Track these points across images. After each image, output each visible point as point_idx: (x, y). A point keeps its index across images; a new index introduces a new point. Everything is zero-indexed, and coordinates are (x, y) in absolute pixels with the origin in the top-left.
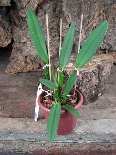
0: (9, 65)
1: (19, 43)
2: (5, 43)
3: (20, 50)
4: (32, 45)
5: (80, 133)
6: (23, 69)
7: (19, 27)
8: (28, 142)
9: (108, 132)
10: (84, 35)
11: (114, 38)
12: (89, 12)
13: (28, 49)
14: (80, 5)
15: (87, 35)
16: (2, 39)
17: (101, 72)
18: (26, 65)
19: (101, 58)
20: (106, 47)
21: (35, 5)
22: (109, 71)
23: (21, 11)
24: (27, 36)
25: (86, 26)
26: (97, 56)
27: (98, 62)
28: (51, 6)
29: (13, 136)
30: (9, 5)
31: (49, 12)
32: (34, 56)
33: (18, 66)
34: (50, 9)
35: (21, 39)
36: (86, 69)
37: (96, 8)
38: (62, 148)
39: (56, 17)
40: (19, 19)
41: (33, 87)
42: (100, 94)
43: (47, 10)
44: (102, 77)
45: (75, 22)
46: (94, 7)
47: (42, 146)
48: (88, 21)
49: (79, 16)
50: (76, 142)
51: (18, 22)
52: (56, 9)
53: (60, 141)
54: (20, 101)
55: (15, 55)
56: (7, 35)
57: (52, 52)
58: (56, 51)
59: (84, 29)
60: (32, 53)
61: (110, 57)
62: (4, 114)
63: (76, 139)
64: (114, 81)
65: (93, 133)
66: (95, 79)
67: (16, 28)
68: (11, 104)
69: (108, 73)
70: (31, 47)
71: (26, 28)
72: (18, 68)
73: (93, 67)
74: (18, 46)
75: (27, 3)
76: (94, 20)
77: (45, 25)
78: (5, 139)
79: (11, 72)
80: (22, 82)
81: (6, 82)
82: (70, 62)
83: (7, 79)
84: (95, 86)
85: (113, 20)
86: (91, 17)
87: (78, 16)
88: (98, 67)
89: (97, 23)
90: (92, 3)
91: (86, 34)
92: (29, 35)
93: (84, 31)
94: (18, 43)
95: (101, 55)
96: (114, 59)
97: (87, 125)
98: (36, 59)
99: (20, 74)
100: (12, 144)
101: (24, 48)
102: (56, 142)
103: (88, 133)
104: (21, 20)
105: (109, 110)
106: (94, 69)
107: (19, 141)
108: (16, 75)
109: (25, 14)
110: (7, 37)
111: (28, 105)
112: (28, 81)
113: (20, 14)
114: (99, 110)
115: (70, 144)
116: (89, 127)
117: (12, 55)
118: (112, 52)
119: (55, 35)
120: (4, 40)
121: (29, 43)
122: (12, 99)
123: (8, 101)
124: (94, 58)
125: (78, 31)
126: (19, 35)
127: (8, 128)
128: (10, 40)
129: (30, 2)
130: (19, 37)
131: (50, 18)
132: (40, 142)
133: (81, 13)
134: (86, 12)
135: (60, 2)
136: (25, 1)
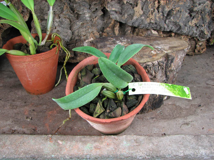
3: (43, 30)
4: (61, 23)
5: (140, 158)
9: (182, 155)
10: (141, 10)
11: (185, 15)
13: (55, 28)
15: (145, 10)
17: (169, 65)
19: (168, 43)
20: (173, 29)
22: (181, 63)
24: (54, 10)
26: (163, 41)
27: (165, 50)
32: (65, 40)
35: (44, 15)
36: (149, 60)
42: (166, 98)
44: (171, 72)
54: (45, 108)
56: (23, 9)
57: (93, 35)
58: (99, 33)
60: (62, 36)
61: (182, 43)
62: (22, 129)
64: (184, 78)
65: (160, 156)
66: (160, 75)
68: (32, 112)
69: (178, 66)
70: (60, 27)
73: (159, 57)
88: (165, 57)
91: (144, 8)
93: (141, 3)
95: (168, 40)
96: (188, 46)
97: (151, 145)
103: (153, 157)
105: (181, 121)
106: (161, 60)
110: (23, 12)
111: (58, 115)
114: (165, 122)
116: (154, 147)
118: (180, 36)
119: (96, 9)
121: (57, 20)
122: (33, 105)
123: (28, 108)
124: (158, 44)
125: (131, 4)
126: (41, 8)
127: (29, 151)
128: (27, 15)
130: (42, 11)
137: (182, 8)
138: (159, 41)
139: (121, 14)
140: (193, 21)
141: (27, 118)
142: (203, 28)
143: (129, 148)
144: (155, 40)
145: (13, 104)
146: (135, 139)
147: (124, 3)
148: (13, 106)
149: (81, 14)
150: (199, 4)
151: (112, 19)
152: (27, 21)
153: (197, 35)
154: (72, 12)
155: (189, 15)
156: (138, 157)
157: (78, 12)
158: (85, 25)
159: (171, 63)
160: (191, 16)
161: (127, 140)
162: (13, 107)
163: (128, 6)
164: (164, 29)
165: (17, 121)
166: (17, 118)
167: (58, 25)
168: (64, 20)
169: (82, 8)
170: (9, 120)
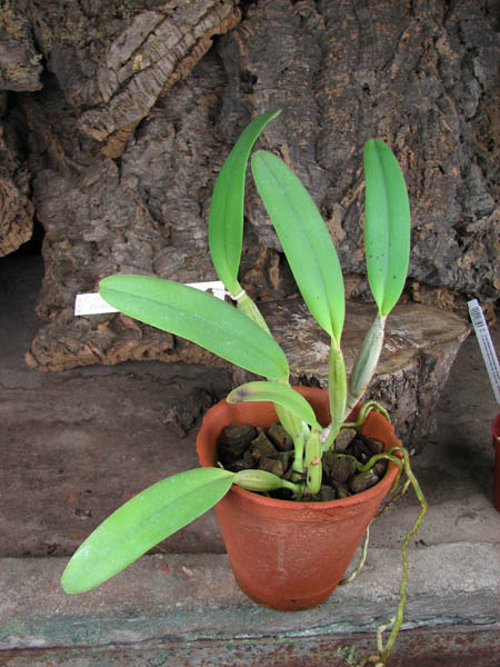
0: (42, 337)
1: (73, 242)
2: (9, 239)
3: (77, 271)
4: (131, 253)
5: (380, 599)
6: (105, 352)
7: (68, 175)
8: (189, 644)
9: (472, 589)
10: (339, 227)
11: (446, 241)
12: (355, 139)
14: (321, 108)
15: (351, 226)
17: (426, 377)
18: (113, 335)
19: (418, 322)
20: (416, 273)
21: (149, 97)
22: (448, 369)
23: (85, 117)
24: (107, 217)
25: (344, 193)
27: (415, 341)
28: (199, 101)
29: (135, 627)
30: (36, 86)
31: (191, 122)
33: (84, 342)
34: (198, 111)
35: (80, 228)
36: (383, 367)
37: (380, 125)
38: (311, 655)
39: (219, 142)
40: (65, 141)
41: (155, 427)
42: (412, 452)
43: (184, 114)
44: (428, 393)
45: (306, 175)
46: (374, 120)
47: (238, 655)
48: (351, 171)
49: (316, 153)
50: (363, 629)
51: (63, 154)
52: (219, 112)
53: (308, 632)
54: (117, 486)
55: (58, 292)
59: (339, 203)
63: (365, 619)
66: (407, 401)
67: (52, 178)
68: (86, 498)
69: (443, 377)
70: (130, 265)
71: (99, 184)
72: (83, 349)
73: (405, 361)
74: (67, 254)
75: (115, 87)
77: (177, 175)
78: (103, 641)
79: (47, 364)
80: (102, 406)
81: (37, 405)
82: (316, 341)
83: (34, 392)
84: (404, 426)
85: (440, 175)
87: (313, 151)
88: (418, 359)
90: (363, 105)
91: (347, 222)
92: (115, 213)
93: (341, 210)
94: (64, 243)
95: (417, 312)
99: (87, 373)
100: (125, 656)
101: (101, 267)
102: (294, 635)
104: (77, 149)
105: (455, 508)
106: (410, 367)
107: (154, 644)
108: (71, 377)
109: (105, 128)
110: (18, 216)
112: (127, 402)
115: (342, 640)
117: (47, 293)
118: (432, 289)
120: (7, 226)
121: (121, 246)
122: (83, 478)
123: (71, 486)
126: (66, 207)
127: (117, 595)
128: (27, 226)
129: (132, 86)
130: (70, 216)
131: (197, 149)
132: (235, 639)
133: (325, 141)
134: (343, 139)
135: (241, 88)
136: (107, 79)
137: (438, 224)
140: (467, 257)
141: (78, 512)
142: (491, 273)
145: (31, 477)
148: (31, 481)
149: (181, 231)
150: (479, 216)
151: (261, 245)
152: (28, 242)
153: (474, 290)
154: (156, 223)
155: (456, 243)
156: (374, 598)
157: (174, 227)
158: (195, 262)
159: (430, 371)
160: (461, 243)
162: (32, 483)
165: (52, 522)
166: (50, 515)
167: (125, 260)
168: (137, 247)
169: (184, 215)
170: (32, 519)
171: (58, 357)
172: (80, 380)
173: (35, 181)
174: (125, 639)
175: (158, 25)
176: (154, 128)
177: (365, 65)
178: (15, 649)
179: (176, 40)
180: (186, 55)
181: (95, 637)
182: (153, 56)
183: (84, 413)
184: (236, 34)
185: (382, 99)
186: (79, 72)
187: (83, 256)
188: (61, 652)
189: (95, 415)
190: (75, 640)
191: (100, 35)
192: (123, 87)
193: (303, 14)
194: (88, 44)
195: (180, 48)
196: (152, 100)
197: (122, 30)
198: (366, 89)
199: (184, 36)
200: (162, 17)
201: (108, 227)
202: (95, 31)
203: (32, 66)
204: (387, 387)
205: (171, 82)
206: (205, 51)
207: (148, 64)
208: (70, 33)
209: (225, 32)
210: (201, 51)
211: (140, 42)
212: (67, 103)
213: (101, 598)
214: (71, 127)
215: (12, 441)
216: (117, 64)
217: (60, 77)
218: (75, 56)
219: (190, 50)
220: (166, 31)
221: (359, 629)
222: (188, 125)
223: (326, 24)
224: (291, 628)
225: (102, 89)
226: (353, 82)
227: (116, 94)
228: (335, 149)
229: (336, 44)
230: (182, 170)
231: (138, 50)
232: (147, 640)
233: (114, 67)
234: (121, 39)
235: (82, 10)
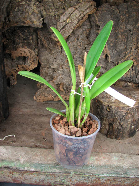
0: (39, 92)
1: (48, 68)
2: (31, 66)
3: (49, 76)
4: (64, 72)
6: (55, 97)
7: (48, 50)
8: (72, 175)
12: (126, 44)
13: (60, 76)
14: (117, 35)
16: (29, 62)
21: (71, 30)
23: (53, 35)
24: (57, 62)
25: (122, 58)
26: (137, 92)
28: (84, 32)
29: (58, 168)
30: (41, 26)
32: (66, 85)
33: (49, 94)
34: (84, 35)
35: (50, 64)
38: (105, 182)
39: (89, 43)
40: (48, 41)
42: (137, 130)
43: (80, 35)
45: (112, 53)
46: (132, 39)
47: (85, 179)
48: (124, 52)
50: (120, 176)
51: (47, 45)
52: (89, 36)
53: (104, 175)
59: (121, 61)
60: (64, 81)
62: (43, 146)
63: (121, 173)
66: (136, 115)
67: (44, 51)
68: (47, 134)
70: (63, 75)
71: (56, 53)
72: (49, 96)
74: (46, 71)
75: (62, 27)
76: (131, 53)
77: (77, 52)
78: (49, 171)
79: (39, 100)
81: (36, 110)
83: (35, 107)
84: (135, 122)
86: (128, 50)
87: (114, 47)
89: (135, 56)
90: (129, 34)
92: (60, 61)
94: (46, 68)
97: (131, 160)
98: (68, 88)
100: (55, 176)
101: (55, 75)
102: (101, 175)
103: (133, 168)
104: (51, 43)
106: (138, 105)
107: (63, 174)
108: (45, 104)
110: (34, 60)
113: (53, 37)
114: (138, 146)
115: (114, 178)
116: (133, 162)
120: (31, 63)
121: (61, 70)
122: (47, 129)
123: (44, 131)
124: (134, 94)
125: (114, 63)
126: (47, 59)
127: (54, 159)
128: (36, 63)
129: (66, 27)
130: (48, 61)
131: (83, 45)
132: (84, 175)
133: (118, 44)
134: (123, 43)
135: (96, 29)
136: (60, 25)
138: (134, 91)
139: (106, 69)
143: (118, 161)
144: (131, 90)
145: (33, 128)
146: (121, 155)
147: (108, 61)
156: (124, 167)
157: (75, 65)
161: (116, 156)
162: (33, 130)
163: (111, 64)
164: (136, 81)
165: (38, 140)
166: (38, 138)
167: (62, 73)
168: (65, 70)
169: (78, 62)
170: (32, 139)
171: (42, 98)
172: (48, 104)
173: (39, 51)
174: (55, 171)
175: (74, 11)
176: (72, 39)
177: (130, 23)
178: (26, 171)
179: (79, 15)
180: (81, 19)
181: (47, 170)
182: (72, 19)
183: (48, 113)
184: (95, 14)
185: (134, 33)
186: (53, 23)
187: (51, 72)
188: (38, 173)
189: (51, 114)
190: (42, 170)
191: (58, 13)
192: (64, 27)
193: (113, 9)
194: (55, 16)
195: (79, 17)
196: (71, 31)
197: (64, 12)
198: (130, 30)
199: (81, 14)
200: (75, 9)
201: (58, 64)
202: (57, 12)
203: (41, 21)
204: (131, 110)
205: (77, 26)
206: (86, 19)
207: (71, 21)
208: (51, 13)
209: (92, 13)
210: (85, 18)
211: (69, 15)
212: (49, 31)
213: (49, 159)
214: (49, 37)
215: (29, 118)
216: (63, 21)
217: (47, 24)
218: (52, 19)
219: (82, 18)
220: (76, 13)
221: (119, 176)
222: (81, 38)
223: (119, 12)
224: (100, 173)
225: (58, 27)
226: (126, 28)
227: (62, 29)
228: (120, 46)
229: (122, 18)
230: (78, 50)
231: (68, 18)
232: (61, 172)
233: (62, 22)
234: (64, 14)
235: (54, 7)
